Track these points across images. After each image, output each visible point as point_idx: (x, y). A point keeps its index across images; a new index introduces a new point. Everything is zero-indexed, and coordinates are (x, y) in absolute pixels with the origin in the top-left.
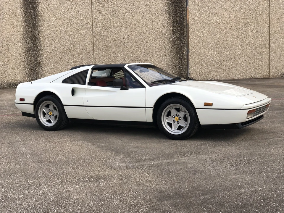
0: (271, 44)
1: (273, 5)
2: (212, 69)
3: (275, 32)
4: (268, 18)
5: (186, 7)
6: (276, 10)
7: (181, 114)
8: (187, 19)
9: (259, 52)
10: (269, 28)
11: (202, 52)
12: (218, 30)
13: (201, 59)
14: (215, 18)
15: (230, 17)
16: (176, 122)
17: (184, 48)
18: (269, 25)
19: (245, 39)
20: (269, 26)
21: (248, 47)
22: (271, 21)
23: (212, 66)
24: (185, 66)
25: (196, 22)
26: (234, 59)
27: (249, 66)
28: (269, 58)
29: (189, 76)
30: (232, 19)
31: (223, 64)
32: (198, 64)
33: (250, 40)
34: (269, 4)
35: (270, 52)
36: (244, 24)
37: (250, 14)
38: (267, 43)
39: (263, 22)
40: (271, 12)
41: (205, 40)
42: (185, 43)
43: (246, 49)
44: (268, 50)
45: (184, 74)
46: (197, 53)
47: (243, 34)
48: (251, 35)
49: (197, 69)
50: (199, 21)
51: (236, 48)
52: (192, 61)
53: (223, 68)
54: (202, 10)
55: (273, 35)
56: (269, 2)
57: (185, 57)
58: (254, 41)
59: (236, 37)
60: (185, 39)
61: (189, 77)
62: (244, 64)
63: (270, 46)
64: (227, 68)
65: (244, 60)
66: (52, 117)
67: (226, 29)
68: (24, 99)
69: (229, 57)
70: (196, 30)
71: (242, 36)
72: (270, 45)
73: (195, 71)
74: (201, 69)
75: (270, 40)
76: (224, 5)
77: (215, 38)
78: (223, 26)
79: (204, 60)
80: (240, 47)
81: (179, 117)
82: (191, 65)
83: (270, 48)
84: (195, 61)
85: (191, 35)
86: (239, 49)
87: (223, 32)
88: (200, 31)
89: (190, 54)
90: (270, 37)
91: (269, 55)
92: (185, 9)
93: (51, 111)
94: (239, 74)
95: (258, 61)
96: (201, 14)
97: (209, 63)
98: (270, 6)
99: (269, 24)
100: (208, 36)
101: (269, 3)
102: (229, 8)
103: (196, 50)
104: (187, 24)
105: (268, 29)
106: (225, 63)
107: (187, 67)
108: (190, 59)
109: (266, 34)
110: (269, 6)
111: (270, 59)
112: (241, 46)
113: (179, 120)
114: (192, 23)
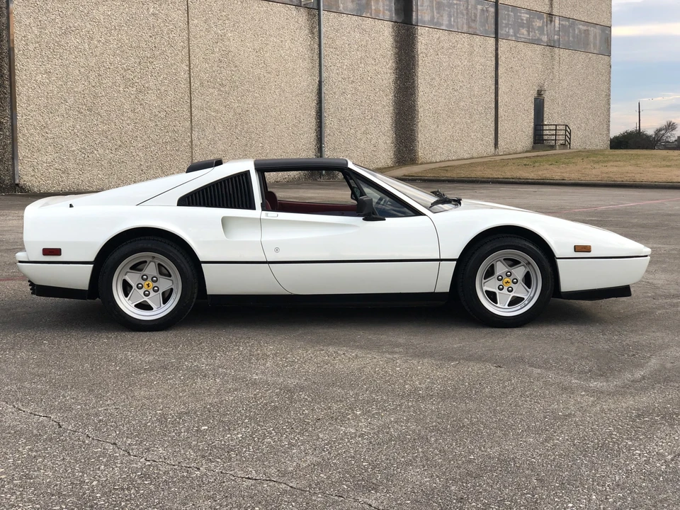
0: (193, 109)
1: (196, 21)
2: (70, 165)
3: (202, 84)
4: (186, 50)
5: (8, 7)
6: (202, 34)
7: (519, 272)
8: (11, 38)
9: (171, 128)
10: (190, 74)
11: (47, 122)
12: (82, 70)
13: (46, 139)
14: (74, 41)
15: (107, 41)
16: (506, 288)
17: (4, 111)
18: (190, 67)
19: (141, 97)
20: (190, 69)
21: (147, 115)
22: (192, 57)
23: (71, 158)
24: (8, 155)
25: (31, 47)
26: (119, 143)
27: (152, 160)
28: (191, 142)
29: (17, 182)
30: (112, 46)
31: (95, 152)
32: (39, 151)
33: (151, 97)
34: (188, 19)
35: (191, 129)
36: (138, 61)
37: (151, 37)
38: (186, 107)
39: (177, 58)
40: (191, 38)
41: (52, 91)
42: (6, 96)
43: (143, 119)
44: (188, 124)
45: (5, 175)
46: (35, 123)
47: (136, 84)
48: (154, 87)
49: (35, 164)
50: (37, 45)
51: (123, 115)
52: (24, 143)
53: (96, 162)
54: (45, 18)
55: (197, 91)
56: (188, 14)
57: (8, 134)
58: (159, 102)
59: (121, 89)
60: (5, 88)
61: (17, 185)
62: (140, 154)
63: (191, 116)
64: (105, 163)
65: (140, 145)
66: (152, 293)
67: (99, 68)
68: (60, 249)
69: (109, 137)
70: (33, 67)
71: (134, 89)
72: (191, 114)
73: (30, 169)
74: (45, 165)
75: (191, 101)
76: (94, 11)
77: (76, 90)
78: (93, 61)
79: (51, 141)
80: (131, 115)
81: (512, 278)
82: (22, 152)
83: (191, 119)
84: (31, 144)
85: (20, 77)
86: (129, 118)
87: (93, 75)
88: (42, 69)
89: (19, 125)
90: (190, 94)
91: (191, 136)
92: (5, 12)
93: (150, 279)
94: (130, 176)
95: (168, 148)
96: (42, 28)
97: (65, 148)
98: (190, 23)
99: (190, 64)
100: (60, 83)
101: (188, 16)
102: (104, 19)
103: (32, 115)
104: (11, 50)
105: (187, 76)
106: (101, 151)
107: (13, 159)
108: (20, 139)
109: (184, 86)
110: (188, 22)
111: (192, 144)
112: (133, 111)
113: (512, 285)
114: (21, 47)
